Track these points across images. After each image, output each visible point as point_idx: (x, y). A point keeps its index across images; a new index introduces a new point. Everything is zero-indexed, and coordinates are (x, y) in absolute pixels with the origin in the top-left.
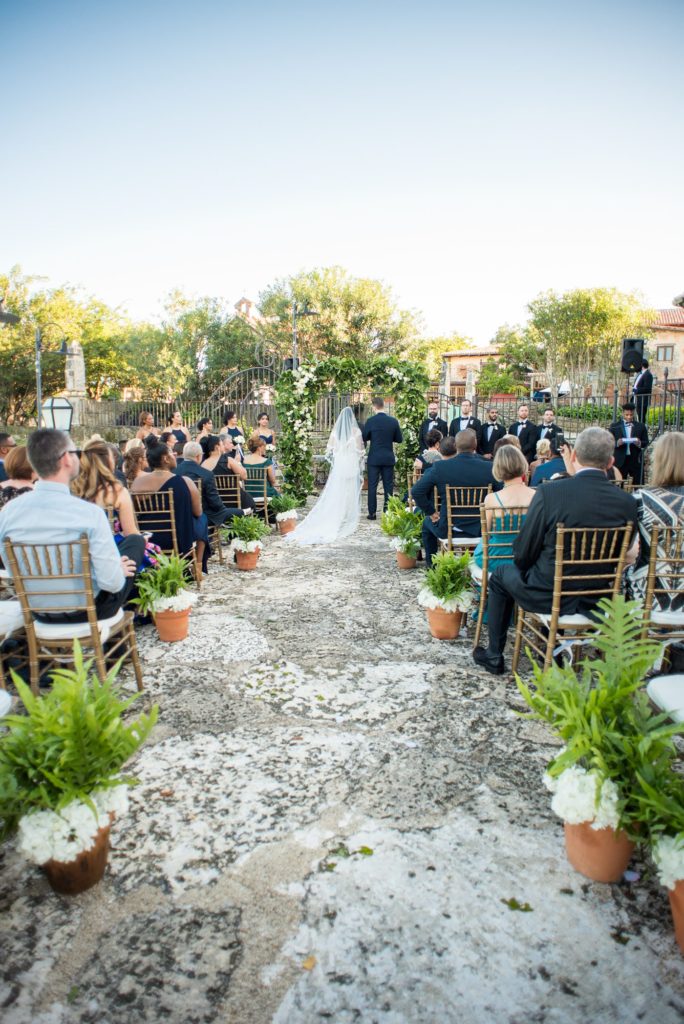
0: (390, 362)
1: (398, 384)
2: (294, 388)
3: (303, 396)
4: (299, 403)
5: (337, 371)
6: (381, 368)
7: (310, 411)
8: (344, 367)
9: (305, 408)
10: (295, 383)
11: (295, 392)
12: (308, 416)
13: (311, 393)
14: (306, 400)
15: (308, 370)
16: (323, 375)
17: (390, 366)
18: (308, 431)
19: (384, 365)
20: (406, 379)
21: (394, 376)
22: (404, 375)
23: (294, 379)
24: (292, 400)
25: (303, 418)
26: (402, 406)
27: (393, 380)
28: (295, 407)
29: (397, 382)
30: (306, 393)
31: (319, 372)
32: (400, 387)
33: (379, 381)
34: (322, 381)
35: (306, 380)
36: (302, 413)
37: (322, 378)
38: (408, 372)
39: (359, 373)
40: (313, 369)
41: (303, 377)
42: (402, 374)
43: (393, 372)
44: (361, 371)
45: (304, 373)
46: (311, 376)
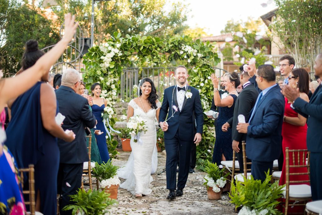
0: (186, 40)
1: (193, 59)
2: (101, 61)
3: (109, 69)
4: (105, 75)
5: (140, 47)
6: (177, 46)
7: (115, 82)
8: (146, 43)
9: (110, 80)
10: (102, 57)
11: (102, 65)
12: (113, 86)
13: (117, 66)
14: (112, 72)
15: (113, 46)
16: (127, 50)
17: (185, 43)
18: (112, 100)
19: (180, 43)
20: (200, 55)
21: (189, 53)
22: (198, 52)
23: (102, 54)
24: (99, 72)
25: (109, 89)
26: (196, 79)
27: (188, 56)
28: (102, 79)
29: (193, 57)
30: (112, 67)
31: (124, 48)
32: (194, 63)
33: (177, 56)
34: (125, 56)
35: (112, 55)
36: (108, 84)
37: (126, 53)
38: (202, 49)
39: (159, 49)
40: (118, 45)
41: (110, 52)
42: (196, 51)
43: (188, 49)
44: (160, 48)
45: (110, 48)
46: (117, 51)
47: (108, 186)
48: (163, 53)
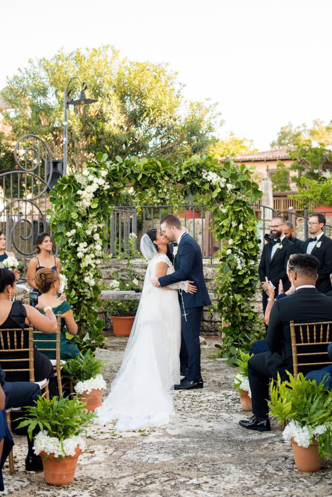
0: (209, 163)
1: (220, 193)
2: (78, 198)
3: (89, 210)
4: (84, 219)
5: (137, 175)
6: (196, 172)
7: (99, 230)
8: (146, 170)
9: (92, 227)
10: (79, 192)
11: (78, 204)
12: (97, 237)
13: (101, 205)
14: (94, 214)
15: (96, 174)
16: (117, 180)
17: (208, 168)
18: (96, 258)
19: (199, 168)
20: (230, 186)
21: (214, 183)
22: (227, 182)
23: (79, 186)
24: (74, 215)
25: (90, 241)
26: (225, 223)
27: (212, 188)
28: (79, 225)
29: (219, 190)
30: (95, 206)
31: (112, 177)
32: (221, 198)
33: (194, 189)
34: (116, 190)
35: (94, 188)
36: (89, 232)
37: (116, 185)
38: (234, 177)
39: (167, 178)
40: (104, 173)
41: (91, 183)
42: (224, 180)
43: (212, 177)
44: (169, 176)
45: (91, 178)
46: (101, 182)
47: (87, 391)
48: (174, 184)
